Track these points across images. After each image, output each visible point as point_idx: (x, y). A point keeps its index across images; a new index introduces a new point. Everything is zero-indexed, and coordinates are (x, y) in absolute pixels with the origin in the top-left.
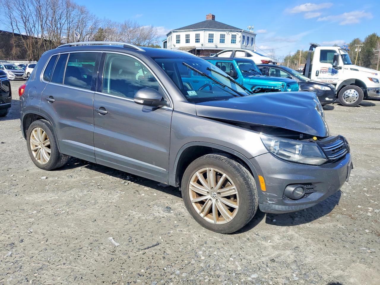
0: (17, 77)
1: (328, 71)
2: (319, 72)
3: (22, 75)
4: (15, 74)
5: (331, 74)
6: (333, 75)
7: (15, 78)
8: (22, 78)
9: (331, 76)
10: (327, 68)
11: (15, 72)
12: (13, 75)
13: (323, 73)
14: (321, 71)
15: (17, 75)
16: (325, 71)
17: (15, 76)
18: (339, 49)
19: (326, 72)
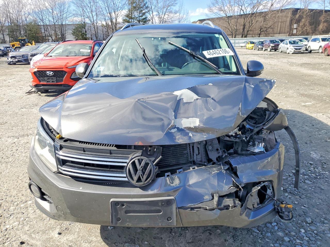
0: (296, 51)
3: (300, 49)
4: (295, 48)
7: (294, 51)
8: (300, 52)
11: (295, 46)
12: (293, 49)
15: (296, 49)
17: (294, 49)
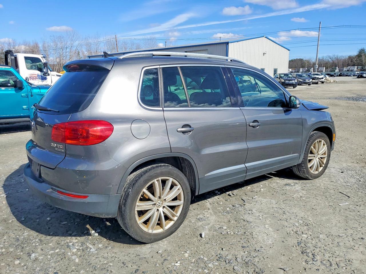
1: (37, 78)
2: (29, 79)
5: (40, 80)
6: (43, 81)
9: (41, 82)
10: (35, 75)
13: (33, 80)
14: (30, 78)
16: (34, 77)
18: (42, 57)
19: (36, 79)
